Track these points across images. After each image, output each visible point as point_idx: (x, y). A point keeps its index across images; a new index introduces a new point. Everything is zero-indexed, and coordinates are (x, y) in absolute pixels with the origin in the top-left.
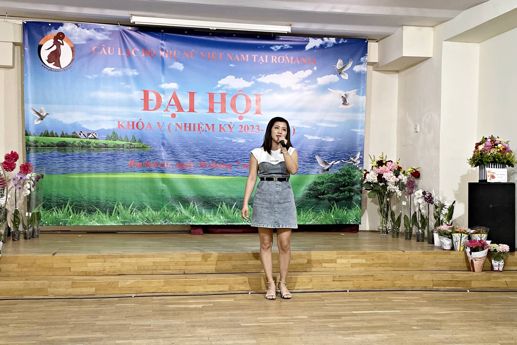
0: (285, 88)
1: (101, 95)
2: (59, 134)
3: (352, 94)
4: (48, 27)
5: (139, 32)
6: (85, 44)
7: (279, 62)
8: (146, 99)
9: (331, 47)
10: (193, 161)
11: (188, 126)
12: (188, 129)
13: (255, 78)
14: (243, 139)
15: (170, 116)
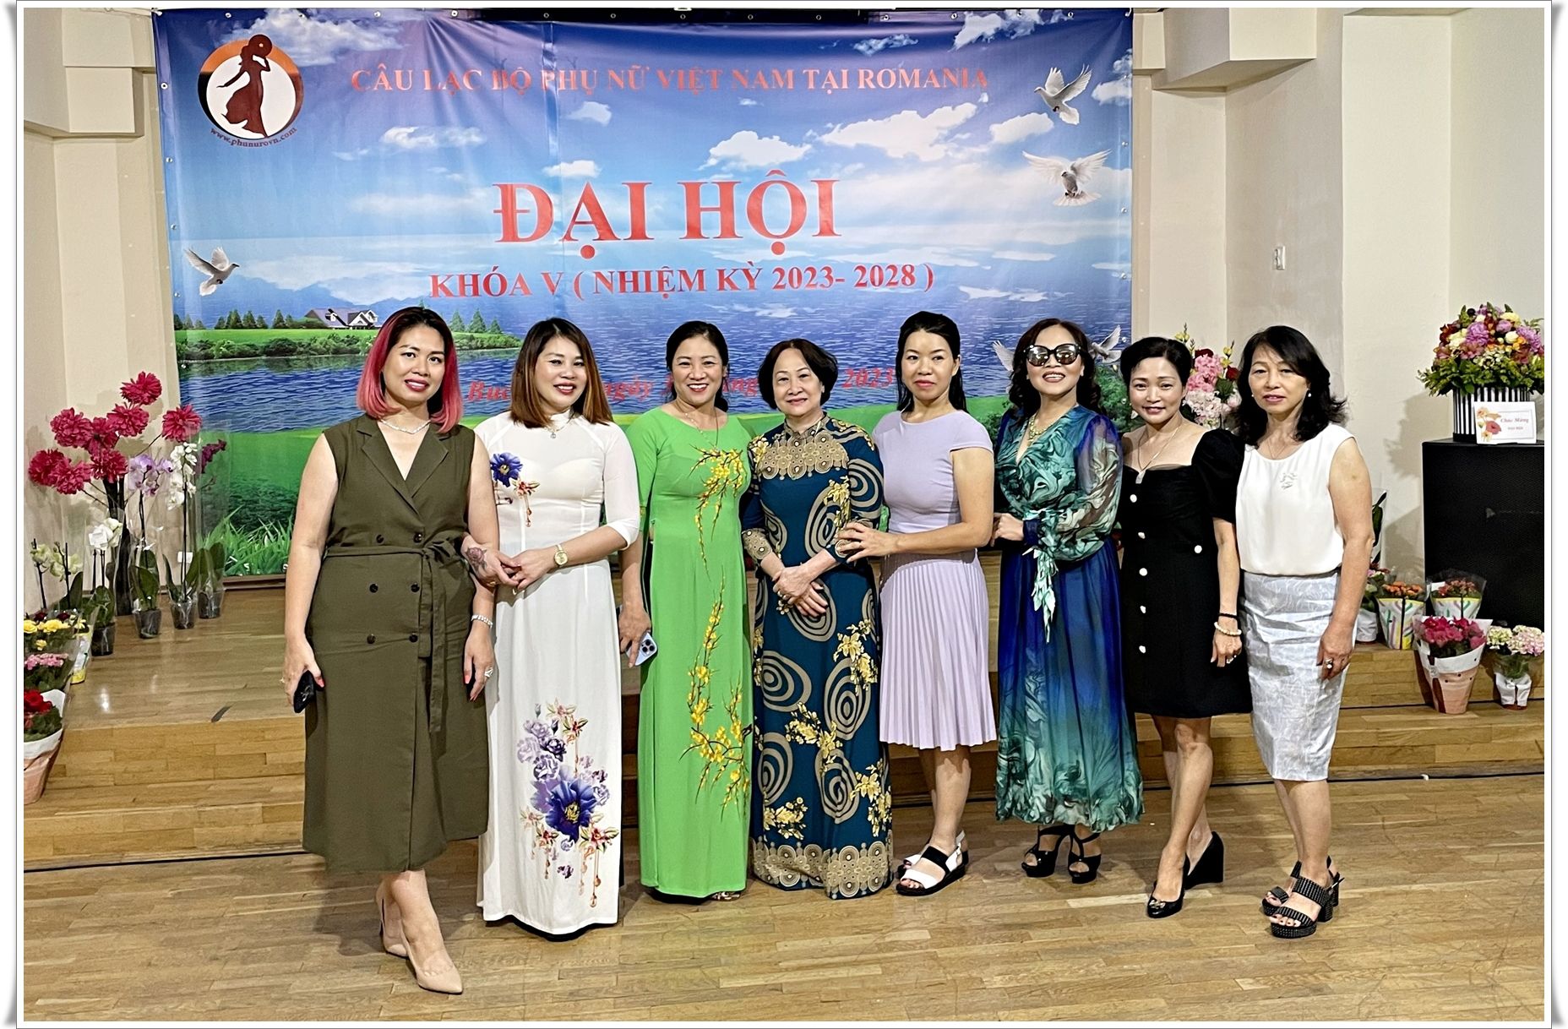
0: (902, 157)
1: (382, 204)
2: (271, 319)
3: (1091, 165)
4: (224, 24)
5: (480, 22)
6: (332, 65)
7: (882, 86)
8: (508, 210)
9: (1027, 36)
10: (648, 376)
11: (628, 280)
12: (629, 286)
13: (815, 134)
14: (788, 307)
15: (579, 254)
